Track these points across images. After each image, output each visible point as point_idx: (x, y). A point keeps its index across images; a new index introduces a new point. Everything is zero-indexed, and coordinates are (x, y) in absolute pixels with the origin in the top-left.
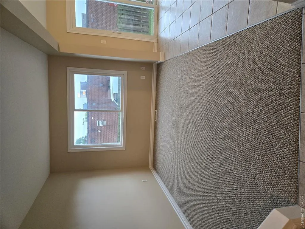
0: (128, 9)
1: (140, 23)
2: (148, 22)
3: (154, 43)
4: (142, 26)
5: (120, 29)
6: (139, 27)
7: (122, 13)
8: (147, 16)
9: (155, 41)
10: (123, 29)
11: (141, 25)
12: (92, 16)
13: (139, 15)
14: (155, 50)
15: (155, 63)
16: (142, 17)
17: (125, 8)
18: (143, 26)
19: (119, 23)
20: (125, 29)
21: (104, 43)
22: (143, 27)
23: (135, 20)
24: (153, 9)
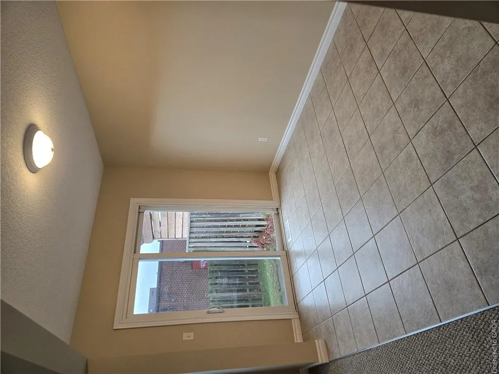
0: (224, 269)
1: (246, 287)
2: (258, 283)
3: (293, 320)
4: (250, 292)
5: (213, 301)
6: (246, 293)
7: (215, 276)
8: (256, 274)
9: (294, 316)
10: (218, 301)
11: (248, 290)
12: (166, 290)
13: (243, 274)
14: (298, 338)
15: (304, 366)
16: (247, 277)
17: (219, 268)
18: (250, 290)
19: (211, 292)
20: (220, 301)
21: (190, 339)
22: (252, 293)
23: (239, 284)
24: (279, 258)
